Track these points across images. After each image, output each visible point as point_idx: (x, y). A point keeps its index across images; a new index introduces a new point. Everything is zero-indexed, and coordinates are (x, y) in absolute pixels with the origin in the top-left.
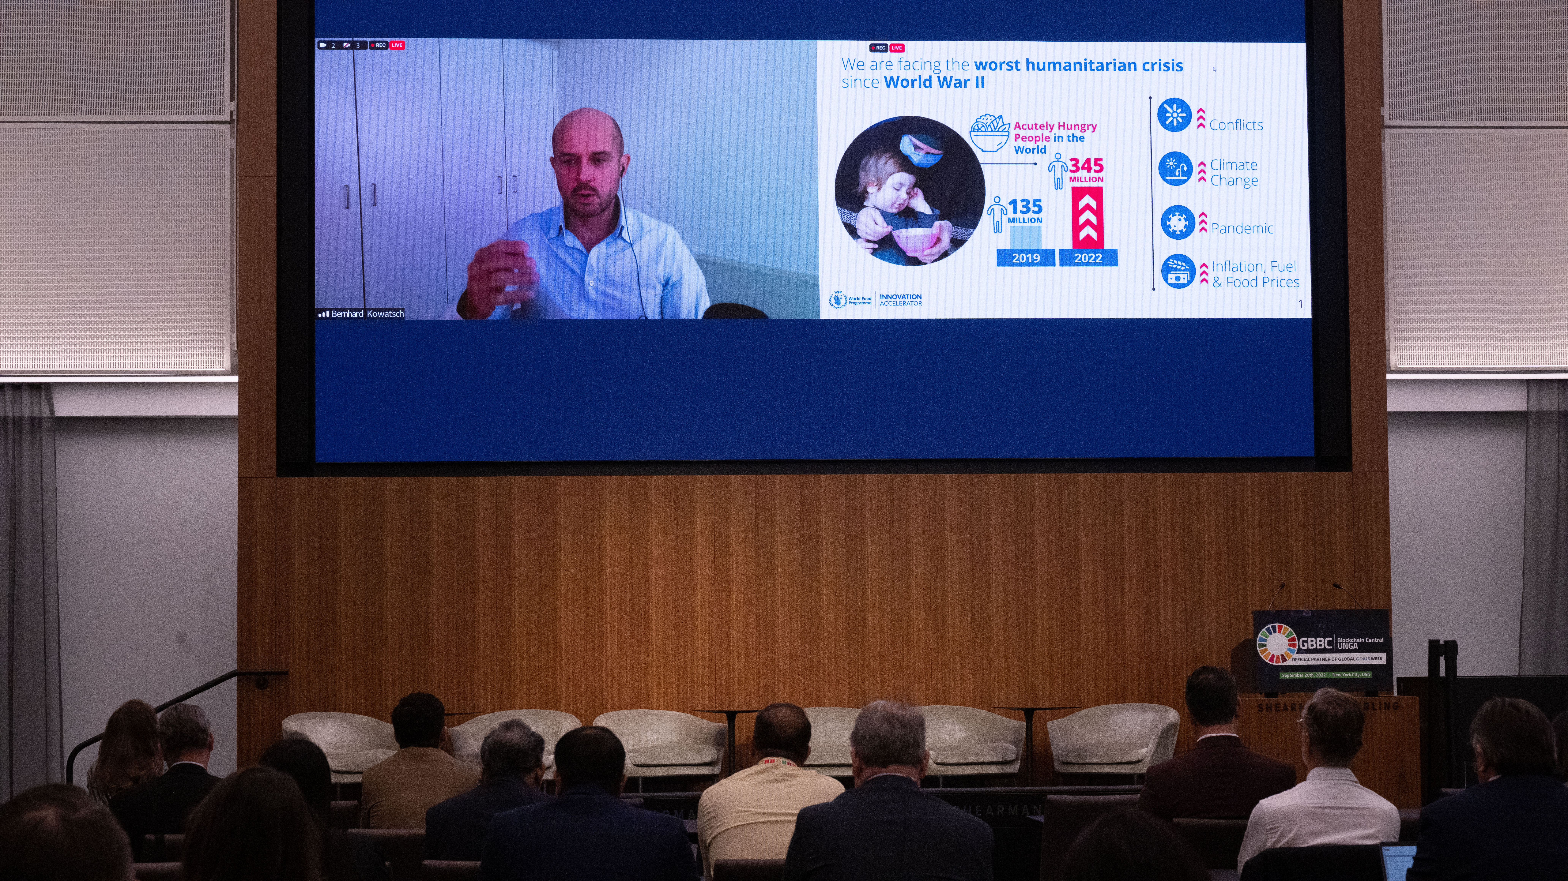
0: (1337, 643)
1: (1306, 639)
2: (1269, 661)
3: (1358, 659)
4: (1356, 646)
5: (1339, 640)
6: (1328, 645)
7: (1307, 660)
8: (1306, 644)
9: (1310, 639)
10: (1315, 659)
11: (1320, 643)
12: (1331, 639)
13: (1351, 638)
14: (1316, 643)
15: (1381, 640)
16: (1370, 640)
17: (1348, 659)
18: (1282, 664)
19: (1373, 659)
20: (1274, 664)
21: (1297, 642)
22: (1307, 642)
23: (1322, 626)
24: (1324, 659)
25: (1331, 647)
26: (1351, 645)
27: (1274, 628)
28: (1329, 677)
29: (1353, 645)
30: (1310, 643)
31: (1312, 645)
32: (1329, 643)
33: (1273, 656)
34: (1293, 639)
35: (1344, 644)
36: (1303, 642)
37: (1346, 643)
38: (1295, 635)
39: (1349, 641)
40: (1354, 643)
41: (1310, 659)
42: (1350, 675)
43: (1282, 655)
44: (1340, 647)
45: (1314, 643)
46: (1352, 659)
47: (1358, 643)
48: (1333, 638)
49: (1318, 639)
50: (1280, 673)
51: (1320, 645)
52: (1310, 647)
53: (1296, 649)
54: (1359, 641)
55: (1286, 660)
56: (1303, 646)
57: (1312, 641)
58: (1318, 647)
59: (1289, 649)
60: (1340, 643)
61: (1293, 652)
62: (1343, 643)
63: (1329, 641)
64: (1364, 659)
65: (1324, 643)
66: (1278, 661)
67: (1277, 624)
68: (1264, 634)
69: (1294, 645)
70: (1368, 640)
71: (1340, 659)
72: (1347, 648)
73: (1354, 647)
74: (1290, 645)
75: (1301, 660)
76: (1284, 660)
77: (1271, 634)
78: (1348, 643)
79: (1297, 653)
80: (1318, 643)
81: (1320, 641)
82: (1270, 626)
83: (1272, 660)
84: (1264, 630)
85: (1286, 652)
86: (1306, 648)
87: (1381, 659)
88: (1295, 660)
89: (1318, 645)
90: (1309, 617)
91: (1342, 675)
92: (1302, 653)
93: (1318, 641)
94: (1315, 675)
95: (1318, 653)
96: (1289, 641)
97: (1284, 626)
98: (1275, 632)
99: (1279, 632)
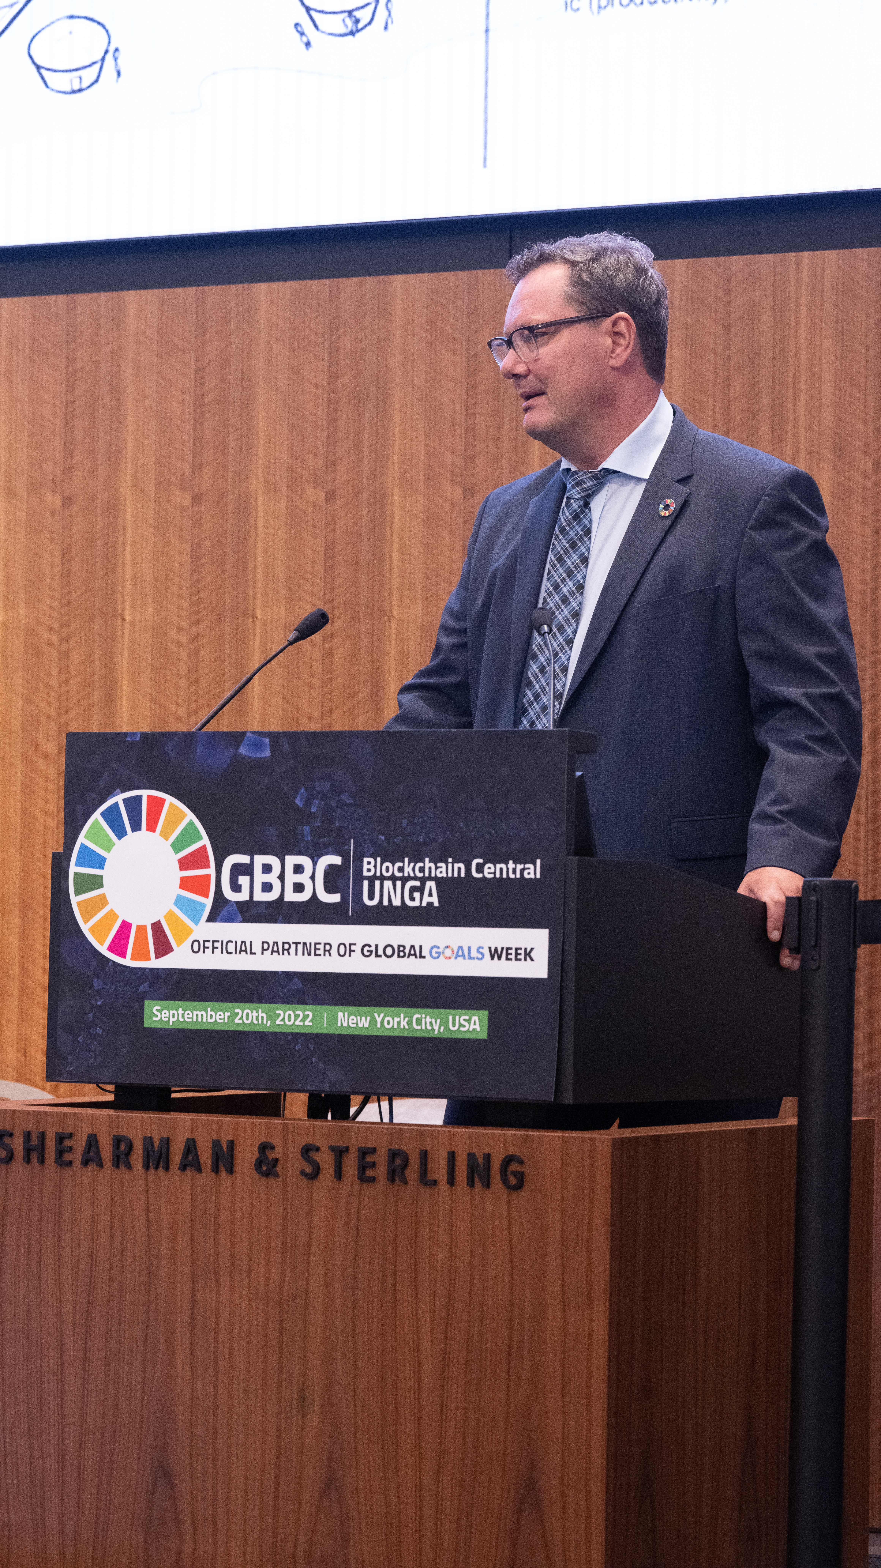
0: (359, 877)
1: (244, 859)
2: (113, 947)
3: (437, 953)
4: (431, 897)
5: (369, 866)
6: (329, 889)
7: (244, 948)
8: (244, 880)
9: (260, 860)
10: (275, 948)
11: (299, 878)
12: (337, 860)
13: (416, 858)
14: (282, 877)
15: (532, 872)
16: (489, 871)
17: (401, 951)
18: (154, 963)
19: (495, 954)
20: (127, 962)
21: (212, 871)
22: (247, 869)
23: (308, 802)
24: (309, 949)
25: (335, 898)
26: (413, 889)
27: (134, 806)
28: (325, 1027)
29: (421, 889)
30: (260, 877)
31: (268, 885)
32: (333, 878)
33: (125, 927)
34: (197, 859)
35: (388, 884)
36: (238, 870)
37: (393, 878)
38: (205, 841)
39: (408, 870)
40: (423, 880)
41: (257, 948)
42: (404, 1023)
43: (157, 927)
44: (371, 897)
45: (272, 878)
46: (415, 953)
47: (439, 881)
48: (345, 856)
49: (291, 860)
50: (147, 1003)
51: (299, 886)
52: (260, 896)
53: (209, 902)
54: (443, 871)
55: (170, 950)
56: (236, 888)
57: (267, 868)
58: (291, 896)
59: (180, 902)
60: (372, 880)
61: (193, 912)
62: (382, 878)
63: (330, 871)
64: (460, 953)
65: (313, 878)
66: (140, 948)
67: (145, 793)
68: (98, 832)
69: (200, 884)
70: (480, 868)
71: (368, 951)
72: (397, 902)
73: (426, 899)
74: (185, 883)
75: (225, 945)
76: (163, 947)
77: (120, 833)
78: (404, 880)
79: (211, 918)
80: (291, 878)
81: (298, 869)
82: (119, 799)
83: (119, 945)
84: (97, 815)
85: (171, 914)
86: (244, 896)
87: (528, 954)
88: (200, 946)
89: (289, 887)
90: (263, 762)
91: (373, 1021)
92: (229, 919)
93: (289, 869)
94: (273, 1017)
95: (288, 920)
96: (184, 863)
97: (169, 799)
98: (136, 827)
99: (152, 828)
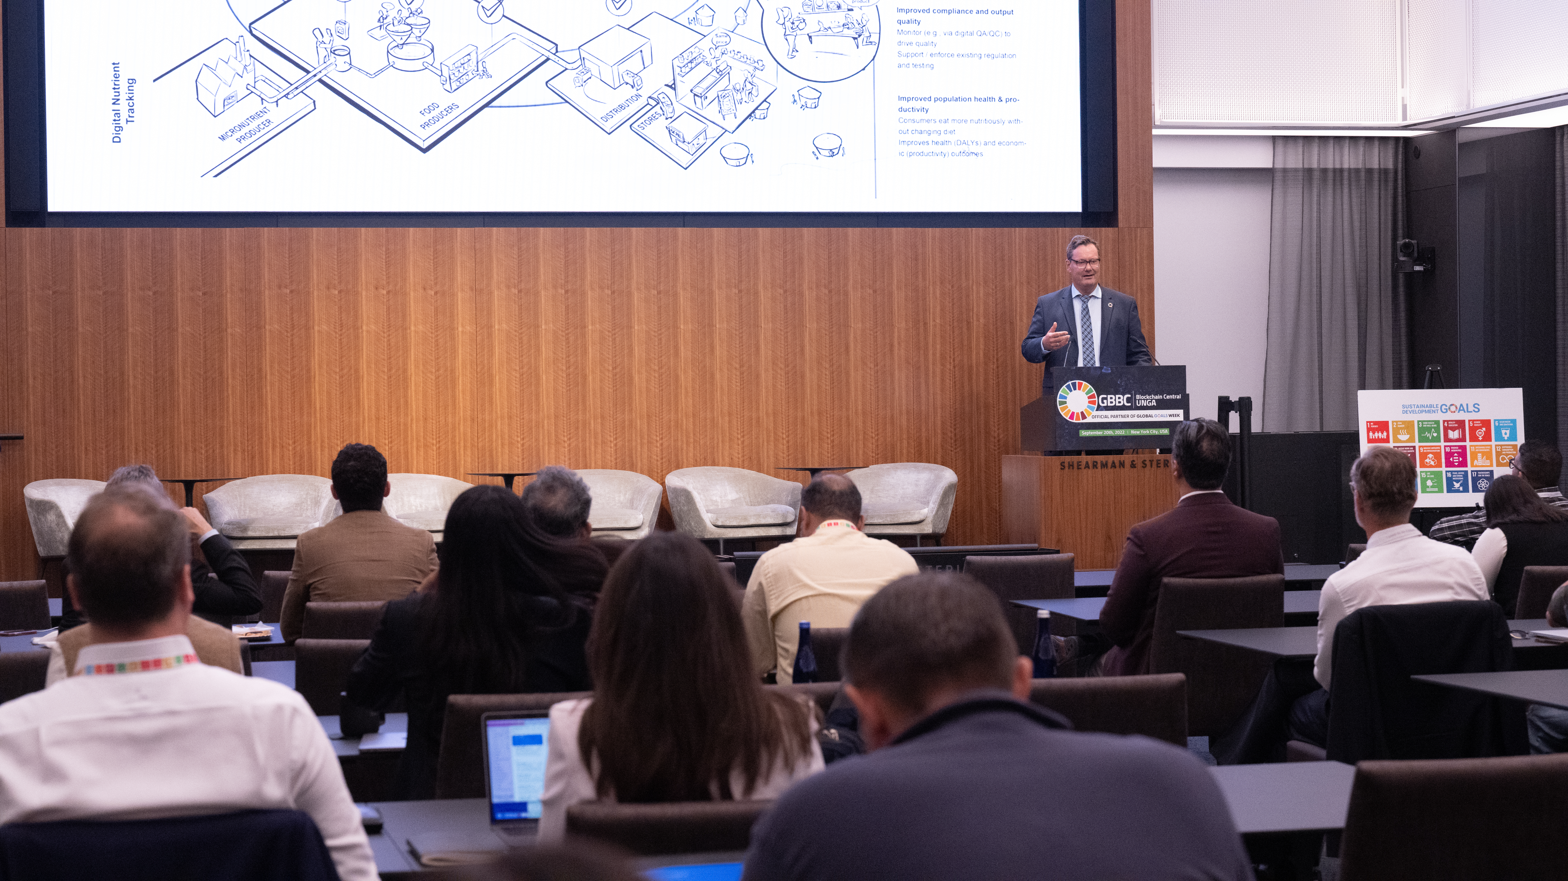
0: (1135, 400)
1: (1105, 396)
2: (1069, 418)
3: (1156, 416)
4: (1154, 403)
5: (1138, 397)
6: (1127, 403)
7: (1106, 417)
8: (1105, 401)
9: (1109, 396)
10: (1114, 416)
11: (1119, 400)
12: (1130, 396)
13: (1149, 395)
14: (1115, 400)
15: (1179, 397)
16: (1168, 397)
17: (1147, 416)
18: (1081, 421)
19: (1170, 416)
20: (1074, 421)
21: (1096, 399)
22: (1106, 399)
23: (1121, 383)
24: (1122, 416)
25: (1130, 404)
26: (1149, 402)
27: (1074, 385)
28: (1128, 434)
29: (1151, 402)
30: (1109, 400)
31: (1111, 402)
32: (1128, 400)
33: (1073, 413)
34: (1092, 397)
35: (1143, 401)
36: (1103, 399)
37: (1144, 400)
38: (1094, 392)
39: (1148, 397)
40: (1152, 400)
41: (1109, 416)
42: (1148, 432)
43: (1082, 413)
44: (1138, 404)
45: (1113, 400)
46: (1150, 416)
47: (1156, 400)
48: (1132, 395)
49: (1117, 396)
50: (1080, 431)
51: (1119, 402)
52: (1109, 404)
53: (1096, 406)
54: (1157, 397)
55: (1086, 417)
56: (1103, 403)
57: (1111, 398)
58: (1118, 404)
59: (1088, 407)
60: (1139, 400)
61: (1092, 409)
62: (1141, 400)
63: (1128, 398)
64: (1162, 416)
65: (1123, 400)
66: (1078, 419)
67: (1077, 381)
68: (1064, 391)
69: (1093, 403)
70: (1166, 397)
71: (1138, 416)
72: (1145, 405)
73: (1152, 404)
74: (1090, 402)
75: (1101, 417)
76: (1084, 417)
78: (1147, 400)
79: (1097, 410)
80: (1118, 400)
81: (1119, 398)
82: (1070, 383)
83: (1072, 417)
84: (1064, 387)
85: (1086, 410)
86: (1106, 405)
87: (1178, 415)
88: (1094, 417)
89: (1117, 402)
90: (1109, 374)
91: (1141, 432)
92: (1102, 410)
93: (1117, 398)
94: (1114, 432)
95: (1117, 410)
96: (1089, 398)
97: (1084, 383)
98: (1075, 389)
99: (1079, 389)
